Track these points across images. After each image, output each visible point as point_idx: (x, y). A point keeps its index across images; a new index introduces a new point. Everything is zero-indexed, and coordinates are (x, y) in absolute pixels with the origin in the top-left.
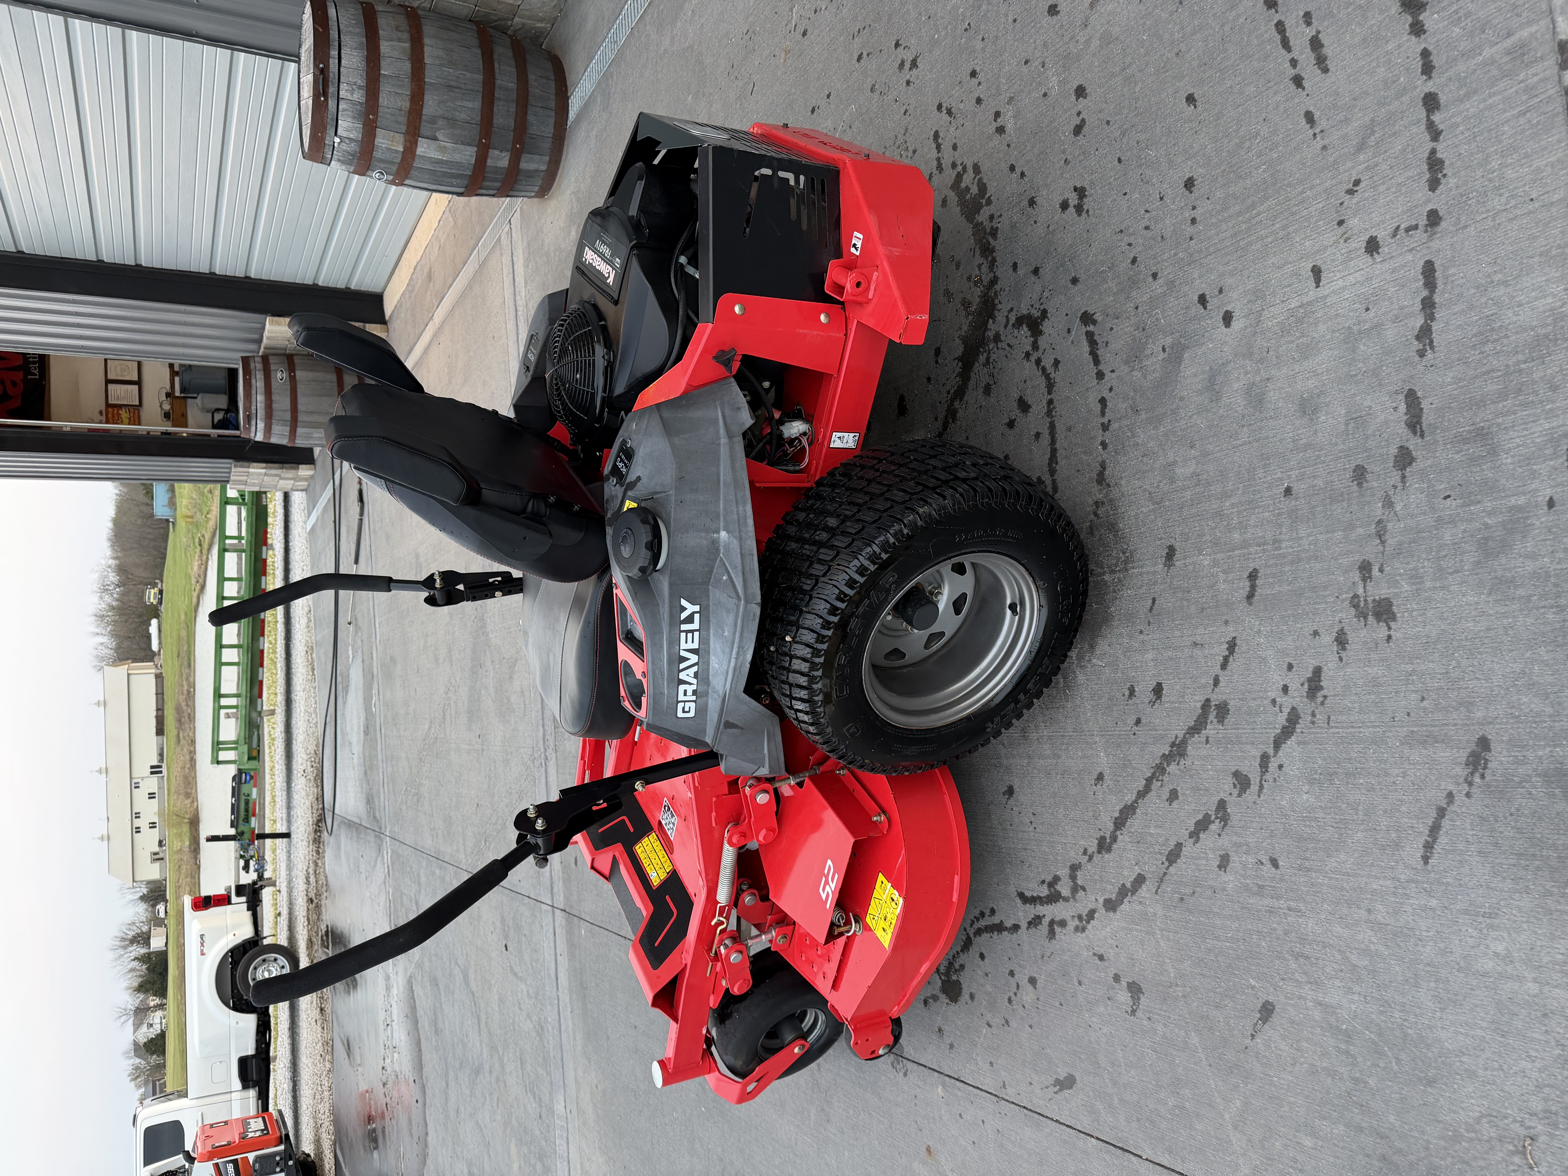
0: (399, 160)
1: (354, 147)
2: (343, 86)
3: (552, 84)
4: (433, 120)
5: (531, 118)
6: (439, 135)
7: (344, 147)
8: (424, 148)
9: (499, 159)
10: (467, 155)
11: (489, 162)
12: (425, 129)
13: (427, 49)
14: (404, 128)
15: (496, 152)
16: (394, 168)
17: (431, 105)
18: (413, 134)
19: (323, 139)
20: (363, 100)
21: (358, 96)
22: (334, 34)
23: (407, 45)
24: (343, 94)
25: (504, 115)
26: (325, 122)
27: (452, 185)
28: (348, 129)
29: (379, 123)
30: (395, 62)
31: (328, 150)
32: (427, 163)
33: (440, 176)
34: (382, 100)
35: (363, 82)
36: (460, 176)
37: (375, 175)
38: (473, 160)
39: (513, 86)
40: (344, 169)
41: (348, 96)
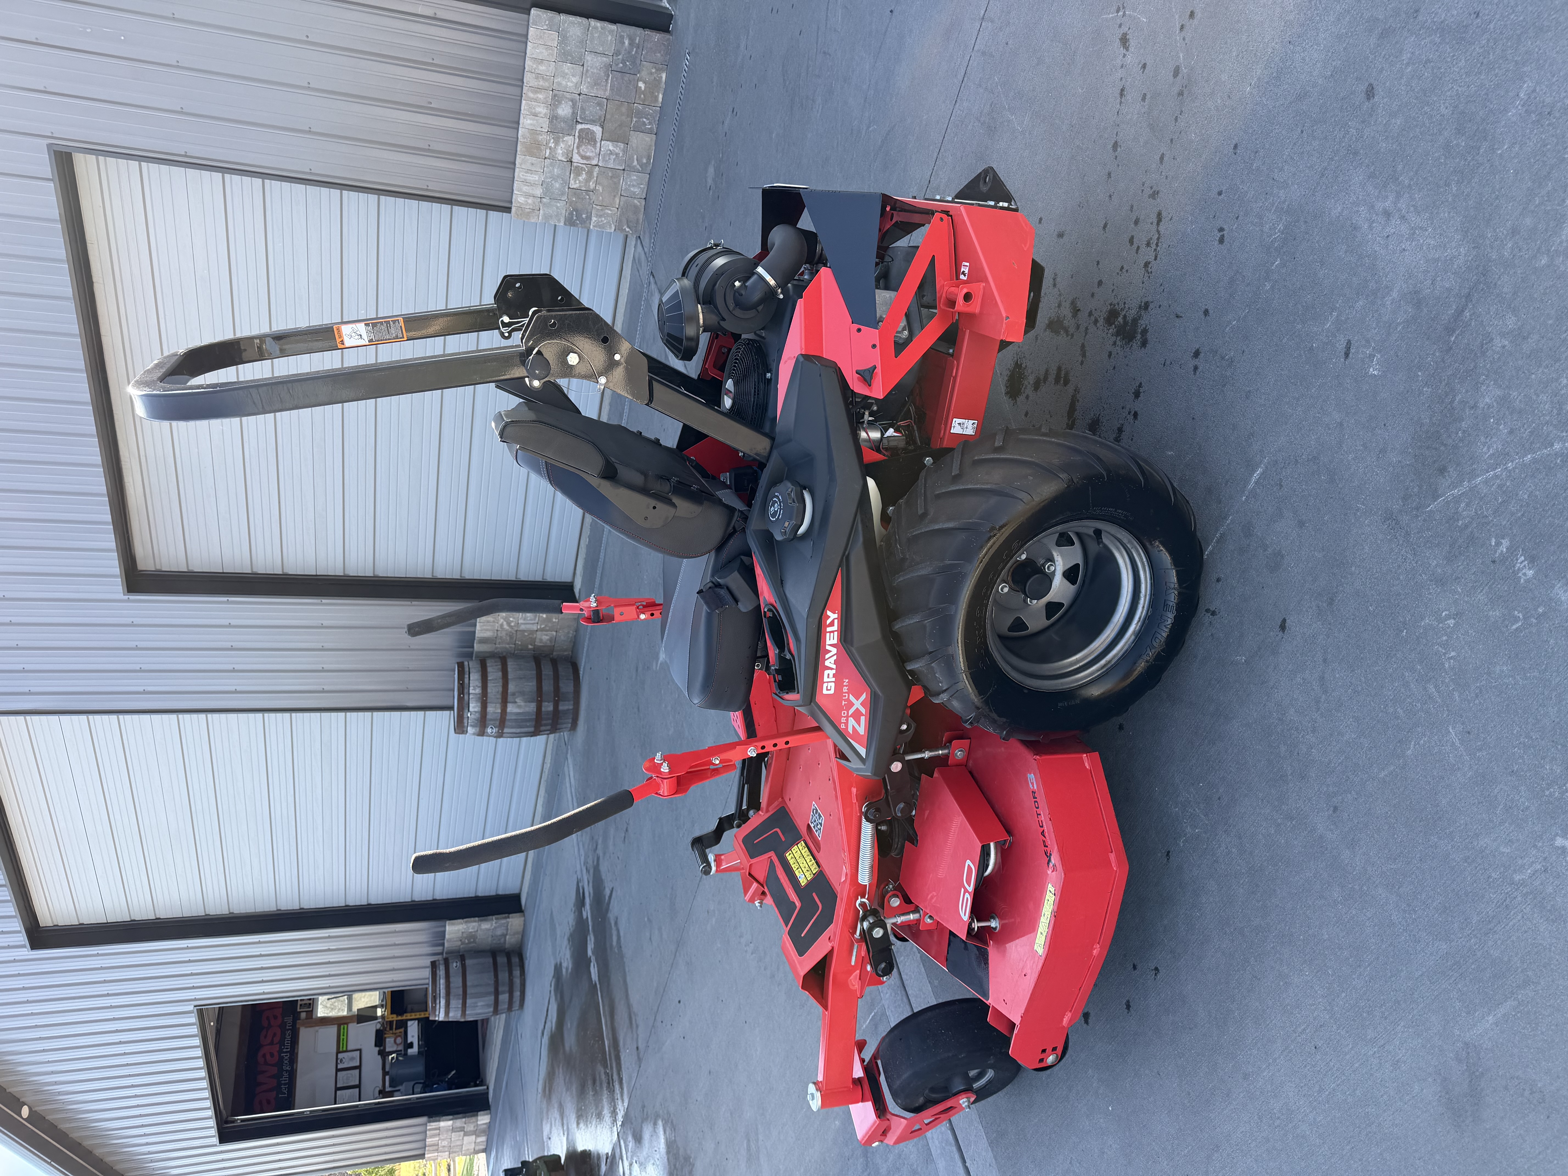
0: (499, 717)
1: (478, 715)
2: (471, 688)
3: (571, 670)
4: (514, 694)
5: (562, 685)
6: (517, 700)
7: (473, 716)
8: (510, 708)
9: (548, 707)
10: (532, 707)
11: (543, 709)
12: (510, 698)
13: (509, 666)
14: (500, 701)
15: (546, 704)
16: (498, 723)
17: (512, 687)
18: (504, 702)
19: (463, 715)
20: (481, 692)
21: (478, 691)
22: (467, 669)
23: (500, 667)
24: (471, 691)
25: (548, 686)
26: (463, 706)
27: (527, 727)
28: (474, 707)
29: (488, 701)
30: (494, 673)
31: (465, 721)
32: (513, 717)
33: (520, 722)
34: (489, 691)
35: (480, 685)
36: (529, 720)
37: (489, 730)
38: (535, 710)
39: (551, 673)
40: (474, 734)
41: (473, 692)
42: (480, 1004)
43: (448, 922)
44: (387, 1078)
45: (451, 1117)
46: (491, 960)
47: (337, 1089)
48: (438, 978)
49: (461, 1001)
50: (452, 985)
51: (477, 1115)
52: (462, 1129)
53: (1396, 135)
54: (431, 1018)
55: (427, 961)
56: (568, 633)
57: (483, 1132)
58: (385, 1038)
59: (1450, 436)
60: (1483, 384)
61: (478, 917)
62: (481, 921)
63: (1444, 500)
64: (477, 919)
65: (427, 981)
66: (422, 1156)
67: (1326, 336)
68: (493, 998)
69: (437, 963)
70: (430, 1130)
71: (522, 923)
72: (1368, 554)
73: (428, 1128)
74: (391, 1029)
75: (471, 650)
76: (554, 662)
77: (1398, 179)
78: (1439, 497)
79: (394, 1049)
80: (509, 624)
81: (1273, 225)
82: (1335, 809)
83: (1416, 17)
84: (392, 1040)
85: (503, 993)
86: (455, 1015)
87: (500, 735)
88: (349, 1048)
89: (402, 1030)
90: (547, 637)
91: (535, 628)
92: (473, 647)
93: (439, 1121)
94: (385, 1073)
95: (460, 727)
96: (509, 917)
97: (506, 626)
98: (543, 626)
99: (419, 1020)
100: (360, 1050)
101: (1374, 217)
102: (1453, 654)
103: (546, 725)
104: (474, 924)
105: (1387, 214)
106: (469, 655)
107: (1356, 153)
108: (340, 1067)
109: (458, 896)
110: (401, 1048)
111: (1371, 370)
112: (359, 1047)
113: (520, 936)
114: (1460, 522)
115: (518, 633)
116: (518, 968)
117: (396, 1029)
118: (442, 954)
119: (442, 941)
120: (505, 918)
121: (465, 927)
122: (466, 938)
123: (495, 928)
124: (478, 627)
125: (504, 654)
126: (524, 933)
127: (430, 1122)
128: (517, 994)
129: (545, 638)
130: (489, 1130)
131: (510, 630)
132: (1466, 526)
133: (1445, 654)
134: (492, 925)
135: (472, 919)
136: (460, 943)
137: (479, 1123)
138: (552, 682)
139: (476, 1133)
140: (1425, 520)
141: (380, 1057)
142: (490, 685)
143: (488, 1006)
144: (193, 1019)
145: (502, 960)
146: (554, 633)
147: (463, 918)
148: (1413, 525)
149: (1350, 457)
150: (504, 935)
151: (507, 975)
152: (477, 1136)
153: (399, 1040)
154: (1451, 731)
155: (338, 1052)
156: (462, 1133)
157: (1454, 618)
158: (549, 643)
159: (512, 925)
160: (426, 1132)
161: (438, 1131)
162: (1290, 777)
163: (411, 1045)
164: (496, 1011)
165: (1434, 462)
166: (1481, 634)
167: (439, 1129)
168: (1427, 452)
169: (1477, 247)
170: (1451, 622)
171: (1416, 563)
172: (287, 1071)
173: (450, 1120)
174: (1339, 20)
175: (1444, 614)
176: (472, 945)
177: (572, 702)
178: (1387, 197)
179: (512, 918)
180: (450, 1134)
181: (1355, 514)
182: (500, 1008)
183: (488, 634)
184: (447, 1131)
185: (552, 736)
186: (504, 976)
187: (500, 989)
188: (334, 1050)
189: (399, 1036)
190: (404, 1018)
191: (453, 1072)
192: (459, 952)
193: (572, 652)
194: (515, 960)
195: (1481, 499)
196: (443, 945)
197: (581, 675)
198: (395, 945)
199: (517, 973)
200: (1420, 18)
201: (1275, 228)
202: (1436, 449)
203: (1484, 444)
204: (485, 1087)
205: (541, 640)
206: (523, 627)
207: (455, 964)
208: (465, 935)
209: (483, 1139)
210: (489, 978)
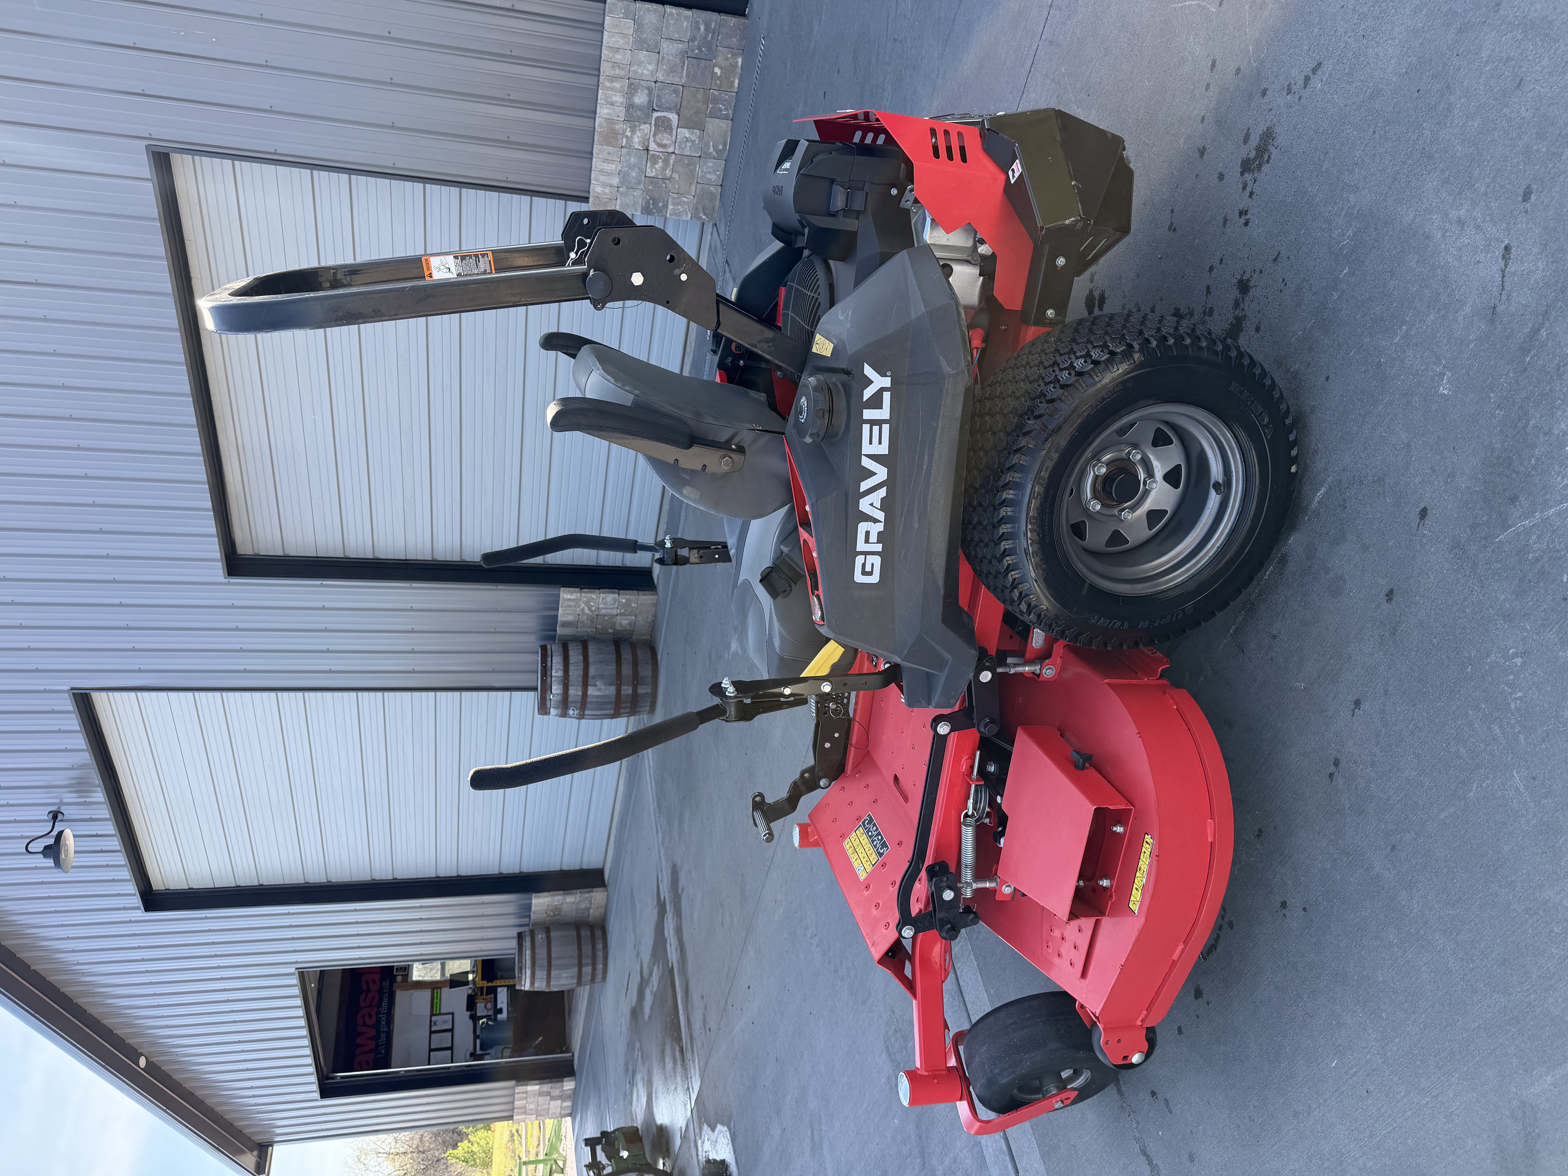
0: (580, 700)
1: (560, 697)
2: (554, 671)
3: (649, 655)
4: (594, 677)
5: (640, 669)
6: (598, 683)
7: (555, 698)
8: (591, 691)
9: (627, 690)
10: (611, 690)
11: (622, 692)
12: (590, 681)
13: (589, 650)
14: (581, 684)
15: (625, 687)
16: (579, 705)
17: (592, 671)
18: (585, 685)
19: (546, 697)
20: (562, 674)
21: (560, 673)
22: (549, 651)
23: (581, 650)
24: (553, 674)
25: (627, 670)
26: (545, 689)
27: (607, 709)
28: (556, 689)
29: (570, 684)
30: (575, 656)
31: (548, 703)
32: (594, 700)
33: (600, 704)
34: (571, 673)
35: (562, 668)
36: (610, 703)
37: (571, 712)
38: (615, 693)
39: (630, 657)
40: (556, 715)
41: (556, 674)
42: (564, 975)
43: (534, 895)
44: (478, 1041)
45: (538, 1082)
46: (574, 933)
47: (431, 1050)
48: (524, 949)
49: (545, 972)
50: (537, 956)
51: (563, 1081)
52: (548, 1094)
53: (1473, 138)
54: (517, 988)
55: (514, 932)
56: (647, 618)
57: (568, 1097)
58: (476, 1003)
59: (1522, 463)
60: (1558, 409)
61: (563, 890)
62: (566, 894)
63: (1514, 531)
64: (561, 892)
65: (514, 951)
66: (510, 1118)
67: (1395, 351)
68: (576, 970)
69: (523, 934)
70: (518, 1093)
71: (605, 898)
72: (1433, 583)
73: (516, 1091)
74: (482, 994)
75: (553, 633)
76: (633, 646)
77: (1474, 185)
78: (1509, 527)
79: (485, 1013)
80: (590, 608)
81: (1342, 230)
82: (1393, 848)
83: (1497, 11)
84: (483, 1005)
85: (587, 965)
86: (540, 985)
87: (581, 717)
88: (443, 1011)
89: (492, 996)
90: (627, 622)
91: (615, 612)
92: (556, 631)
93: (526, 1085)
94: (476, 1037)
95: (543, 708)
96: (592, 891)
97: (587, 611)
98: (622, 611)
99: (507, 986)
100: (453, 1014)
101: (1448, 226)
102: (1520, 694)
103: (625, 708)
104: (559, 897)
105: (1461, 223)
106: (552, 638)
107: (1430, 157)
108: (433, 1029)
109: (544, 870)
110: (491, 1013)
111: (1441, 389)
112: (451, 1011)
113: (603, 910)
114: (1531, 555)
115: (599, 617)
116: (601, 941)
117: (486, 995)
118: (528, 925)
119: (528, 913)
120: (589, 892)
121: (550, 900)
122: (551, 911)
123: (579, 901)
124: (560, 612)
125: (586, 638)
126: (607, 907)
127: (518, 1086)
128: (600, 966)
129: (625, 622)
130: (574, 1096)
131: (591, 614)
132: (1537, 560)
133: (1511, 694)
134: (576, 899)
135: (557, 892)
136: (545, 915)
137: (564, 1088)
138: (631, 666)
139: (562, 1098)
140: (1493, 551)
141: (471, 1021)
142: (571, 668)
143: (572, 977)
144: (295, 981)
145: (585, 933)
146: (634, 618)
147: (548, 891)
148: (1480, 556)
149: (1417, 480)
150: (588, 909)
151: (590, 947)
152: (563, 1101)
153: (489, 1006)
154: (1516, 775)
155: (432, 1015)
156: (548, 1098)
157: (1521, 656)
158: (628, 628)
159: (595, 899)
160: (514, 1095)
161: (525, 1095)
162: (1348, 811)
163: (500, 1011)
164: (579, 983)
165: (1505, 490)
166: (1550, 675)
167: (526, 1092)
168: (1498, 479)
169: (1556, 262)
170: (1519, 661)
171: (1484, 595)
172: (384, 1032)
173: (537, 1084)
174: (1415, 12)
175: (1511, 651)
176: (558, 917)
177: (650, 686)
178: (1462, 205)
179: (596, 892)
180: (537, 1097)
181: (1421, 541)
182: (583, 980)
183: (570, 618)
184: (535, 1095)
185: (632, 718)
186: (587, 949)
187: (584, 961)
188: (429, 1013)
189: (490, 1002)
190: (494, 984)
191: (540, 1039)
192: (544, 924)
193: (651, 636)
194: (598, 933)
195: (1554, 532)
196: (529, 916)
197: (659, 660)
198: (484, 916)
199: (600, 946)
200: (1502, 12)
201: (1344, 235)
202: (1508, 476)
203: (1558, 473)
204: (571, 1054)
205: (621, 624)
206: (603, 612)
207: (540, 936)
208: (550, 908)
209: (568, 1104)
210: (572, 950)
